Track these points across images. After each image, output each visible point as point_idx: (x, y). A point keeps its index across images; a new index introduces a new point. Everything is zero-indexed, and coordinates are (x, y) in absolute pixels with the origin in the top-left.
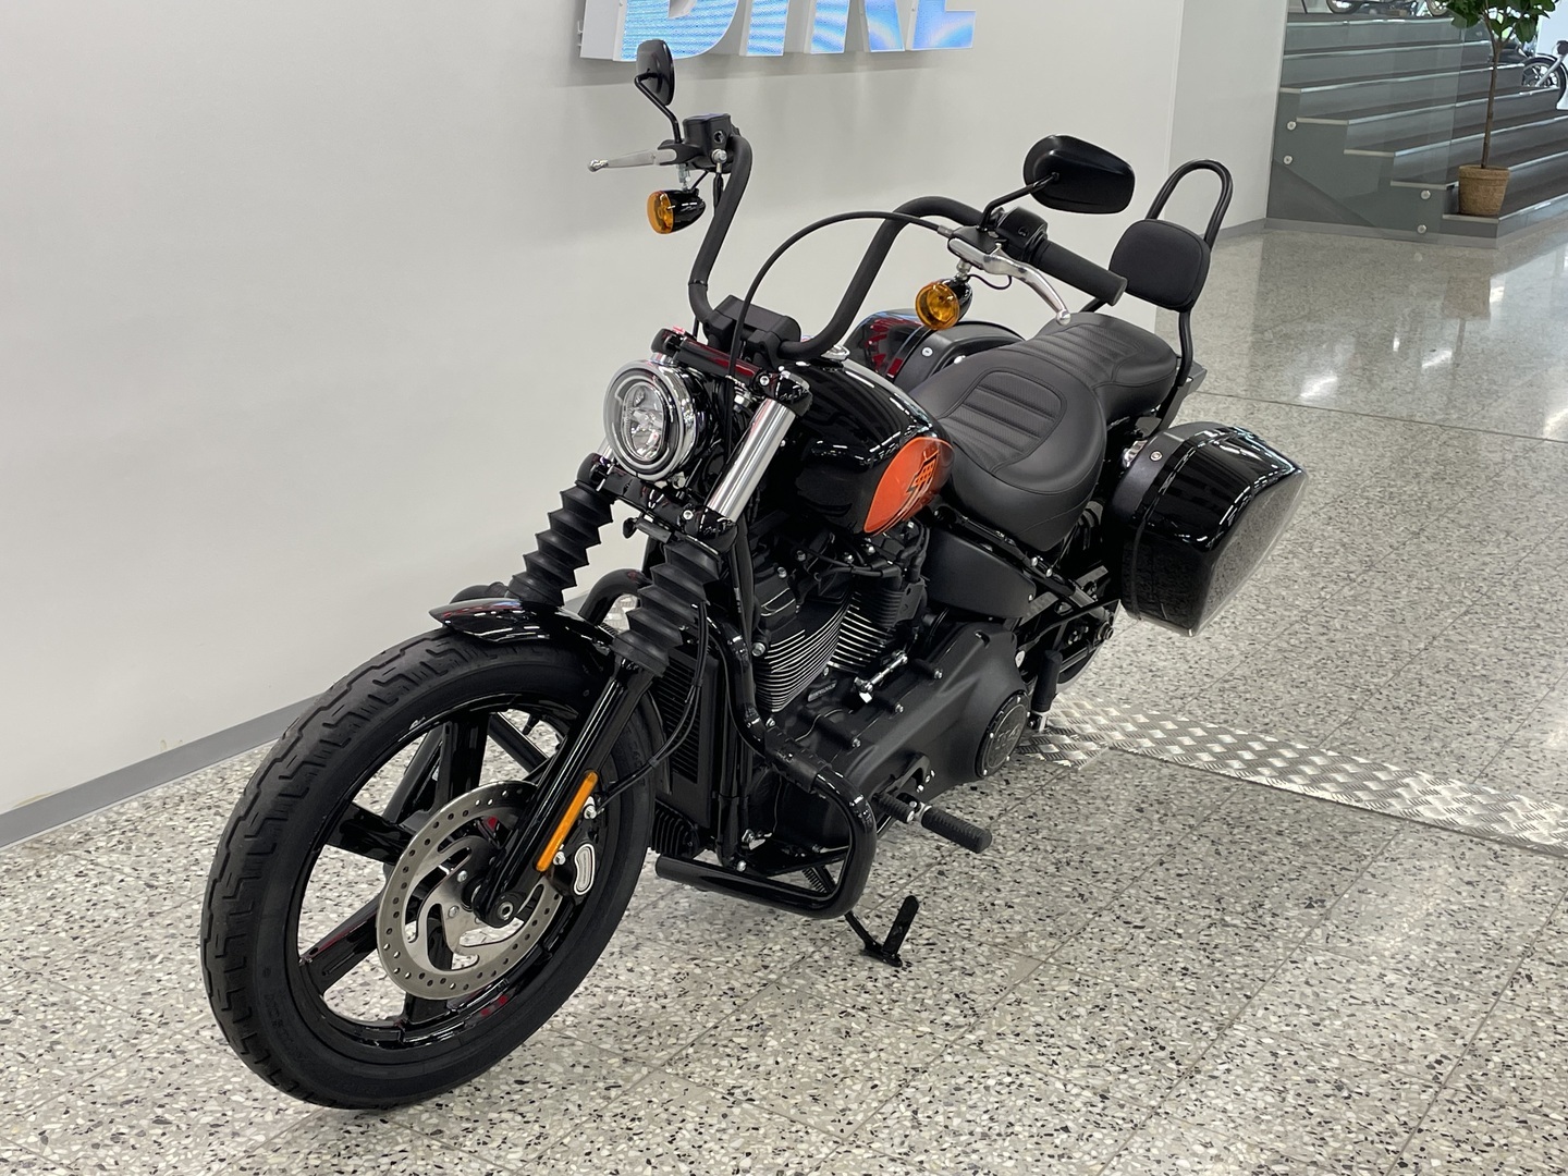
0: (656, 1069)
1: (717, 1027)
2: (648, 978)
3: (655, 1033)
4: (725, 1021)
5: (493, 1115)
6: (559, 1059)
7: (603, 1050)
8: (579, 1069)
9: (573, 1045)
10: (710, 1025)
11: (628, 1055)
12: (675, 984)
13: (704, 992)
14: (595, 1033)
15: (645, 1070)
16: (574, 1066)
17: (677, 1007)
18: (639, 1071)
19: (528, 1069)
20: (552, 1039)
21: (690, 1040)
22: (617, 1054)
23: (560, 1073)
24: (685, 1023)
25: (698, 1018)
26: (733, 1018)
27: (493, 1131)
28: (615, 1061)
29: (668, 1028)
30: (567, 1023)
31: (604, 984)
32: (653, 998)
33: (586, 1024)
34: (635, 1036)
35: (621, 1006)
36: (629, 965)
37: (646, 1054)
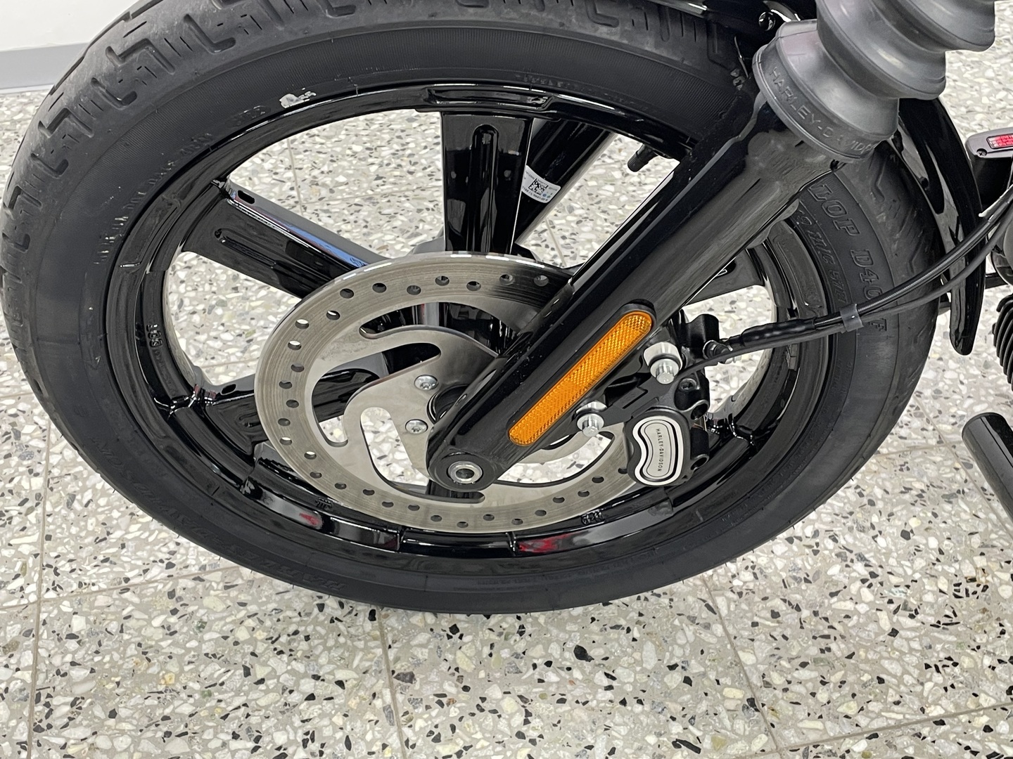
0: (778, 750)
1: (942, 723)
2: (920, 563)
3: (836, 678)
4: (964, 718)
5: (495, 692)
6: (663, 643)
7: (738, 663)
8: (676, 678)
9: (707, 627)
10: (935, 712)
11: (764, 696)
12: (949, 598)
13: (981, 639)
14: (755, 624)
15: (761, 741)
16: (672, 667)
17: (916, 645)
18: (750, 739)
19: (613, 634)
20: (690, 599)
21: (876, 724)
22: (750, 685)
23: (643, 670)
24: (900, 681)
25: (929, 685)
26: (984, 720)
27: (468, 721)
28: (736, 695)
29: (866, 678)
30: (736, 582)
31: (846, 539)
32: (893, 607)
33: (757, 599)
34: (804, 665)
35: (832, 595)
36: (914, 523)
37: (788, 710)
